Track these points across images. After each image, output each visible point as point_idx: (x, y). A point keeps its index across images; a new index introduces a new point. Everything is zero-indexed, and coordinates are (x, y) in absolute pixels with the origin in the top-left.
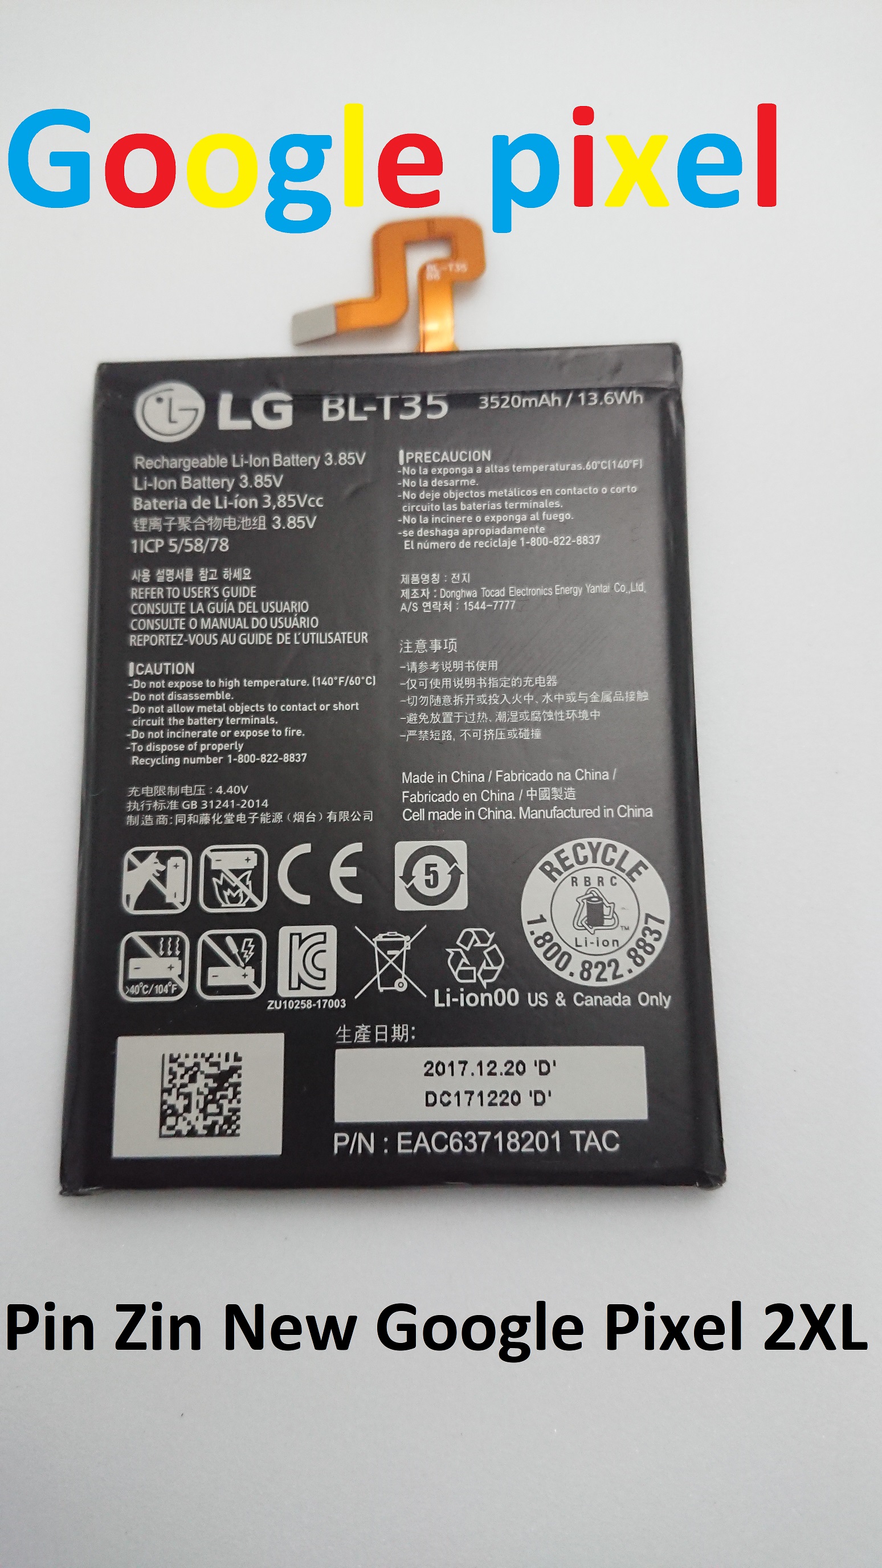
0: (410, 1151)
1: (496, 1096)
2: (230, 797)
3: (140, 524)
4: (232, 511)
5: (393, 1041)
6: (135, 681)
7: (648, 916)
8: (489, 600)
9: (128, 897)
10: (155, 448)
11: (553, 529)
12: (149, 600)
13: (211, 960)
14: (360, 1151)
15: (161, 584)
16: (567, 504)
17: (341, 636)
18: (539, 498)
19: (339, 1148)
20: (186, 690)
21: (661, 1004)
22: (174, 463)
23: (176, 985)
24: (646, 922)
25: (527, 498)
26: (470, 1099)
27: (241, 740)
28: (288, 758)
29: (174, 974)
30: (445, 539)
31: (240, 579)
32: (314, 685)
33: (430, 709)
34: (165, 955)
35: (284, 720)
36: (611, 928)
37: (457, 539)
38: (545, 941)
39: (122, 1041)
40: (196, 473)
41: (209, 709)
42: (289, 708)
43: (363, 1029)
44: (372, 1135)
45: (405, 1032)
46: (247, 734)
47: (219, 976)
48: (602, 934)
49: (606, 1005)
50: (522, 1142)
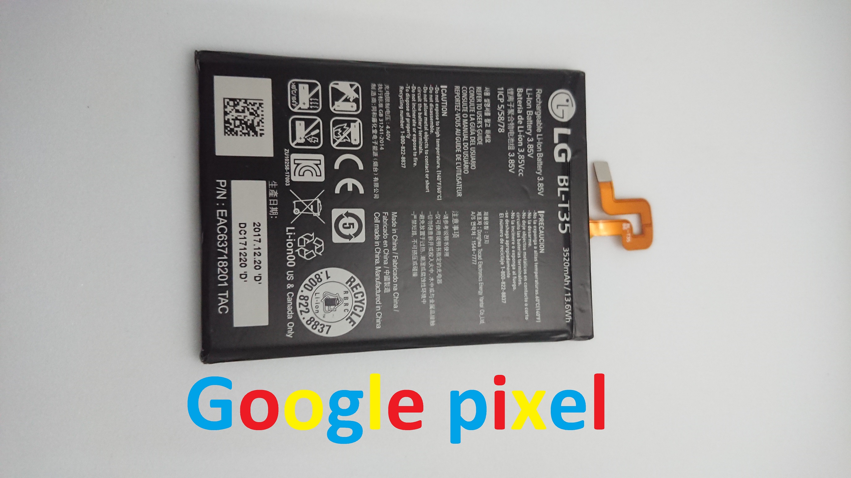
0: (218, 215)
1: (244, 256)
2: (385, 132)
3: (511, 91)
4: (517, 134)
5: (270, 208)
6: (439, 89)
7: (330, 327)
8: (476, 252)
9: (337, 84)
10: (545, 98)
11: (509, 282)
12: (476, 95)
13: (308, 123)
14: (218, 192)
15: (483, 100)
16: (520, 289)
17: (460, 184)
18: (523, 275)
19: (219, 182)
20: (434, 112)
21: (288, 333)
22: (538, 107)
23: (296, 106)
24: (327, 326)
25: (522, 269)
26: (243, 244)
27: (412, 137)
28: (403, 159)
29: (301, 105)
30: (504, 232)
31: (486, 137)
32: (437, 171)
33: (426, 225)
34: (310, 101)
35: (421, 158)
36: (324, 309)
37: (504, 237)
38: (318, 279)
39: (269, 81)
40: (534, 118)
41: (426, 122)
42: (427, 160)
43: (275, 193)
44: (225, 198)
45: (274, 213)
46: (414, 140)
47: (300, 126)
48: (321, 305)
49: (288, 307)
50: (223, 268)
